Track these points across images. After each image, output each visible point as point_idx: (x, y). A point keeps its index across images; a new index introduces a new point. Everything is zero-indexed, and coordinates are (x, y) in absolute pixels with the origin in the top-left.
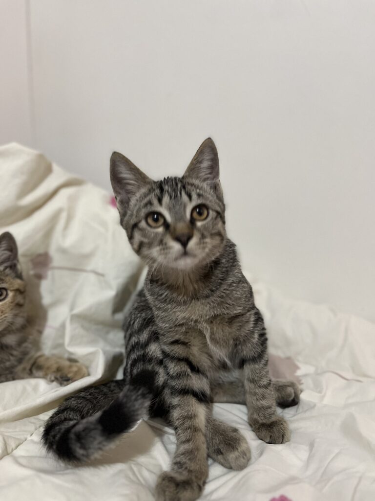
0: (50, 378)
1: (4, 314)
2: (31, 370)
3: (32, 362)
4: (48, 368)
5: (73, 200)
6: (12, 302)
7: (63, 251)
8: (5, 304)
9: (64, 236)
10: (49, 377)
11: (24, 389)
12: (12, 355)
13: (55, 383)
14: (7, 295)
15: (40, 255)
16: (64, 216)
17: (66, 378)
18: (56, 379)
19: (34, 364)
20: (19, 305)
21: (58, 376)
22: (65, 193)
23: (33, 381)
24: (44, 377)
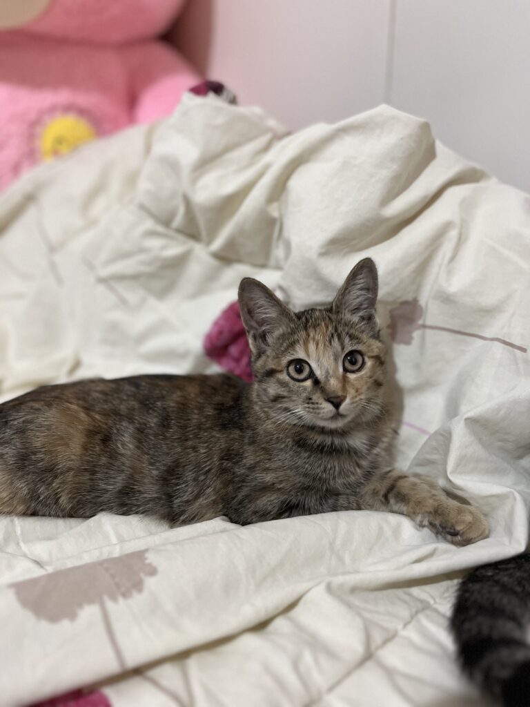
0: (421, 522)
1: (359, 395)
2: (386, 496)
3: (387, 483)
4: (418, 503)
5: (467, 206)
6: (370, 377)
7: (446, 299)
8: (361, 377)
9: (450, 272)
10: (419, 518)
11: (381, 530)
12: (359, 466)
13: (426, 531)
14: (364, 363)
15: (405, 303)
16: (453, 234)
17: (452, 531)
18: (432, 525)
19: (391, 489)
20: (378, 384)
21: (437, 522)
22: (456, 194)
23: (393, 519)
24: (410, 515)
